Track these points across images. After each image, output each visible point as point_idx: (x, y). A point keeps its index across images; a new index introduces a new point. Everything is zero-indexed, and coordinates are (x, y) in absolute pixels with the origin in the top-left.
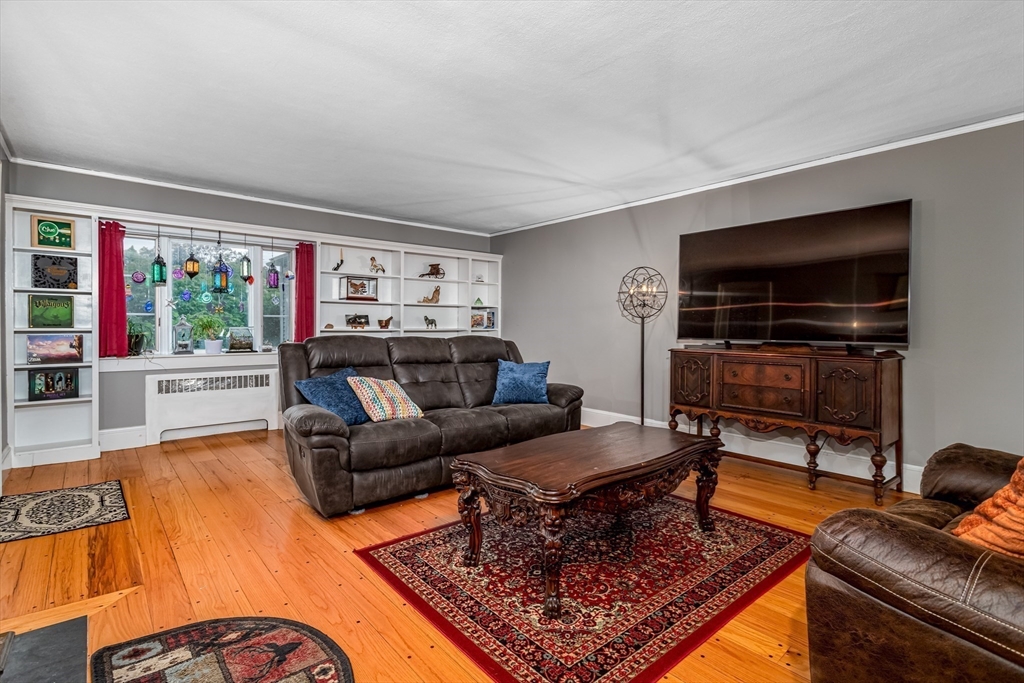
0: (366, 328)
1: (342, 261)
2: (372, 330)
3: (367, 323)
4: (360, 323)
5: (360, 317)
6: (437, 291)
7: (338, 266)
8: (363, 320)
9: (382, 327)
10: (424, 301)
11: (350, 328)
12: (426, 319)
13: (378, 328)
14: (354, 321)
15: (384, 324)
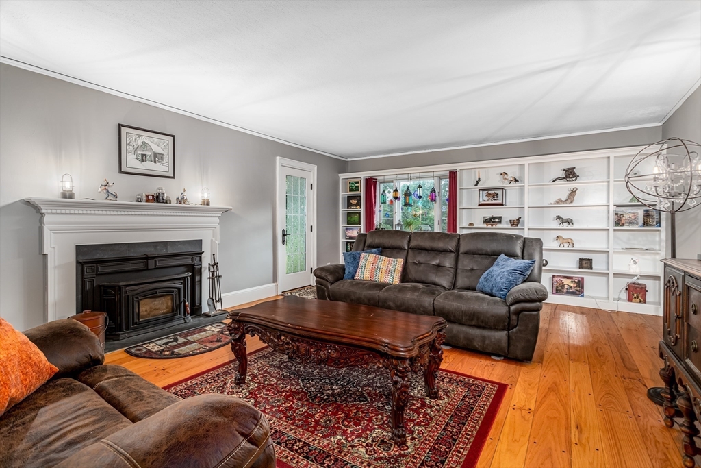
0: (499, 226)
1: (479, 179)
2: (503, 228)
3: (500, 222)
4: (494, 222)
5: (495, 218)
6: (573, 193)
7: (478, 183)
8: (497, 220)
9: (512, 225)
10: (557, 202)
11: (485, 226)
12: (559, 218)
13: (509, 226)
14: (490, 221)
15: (515, 223)
